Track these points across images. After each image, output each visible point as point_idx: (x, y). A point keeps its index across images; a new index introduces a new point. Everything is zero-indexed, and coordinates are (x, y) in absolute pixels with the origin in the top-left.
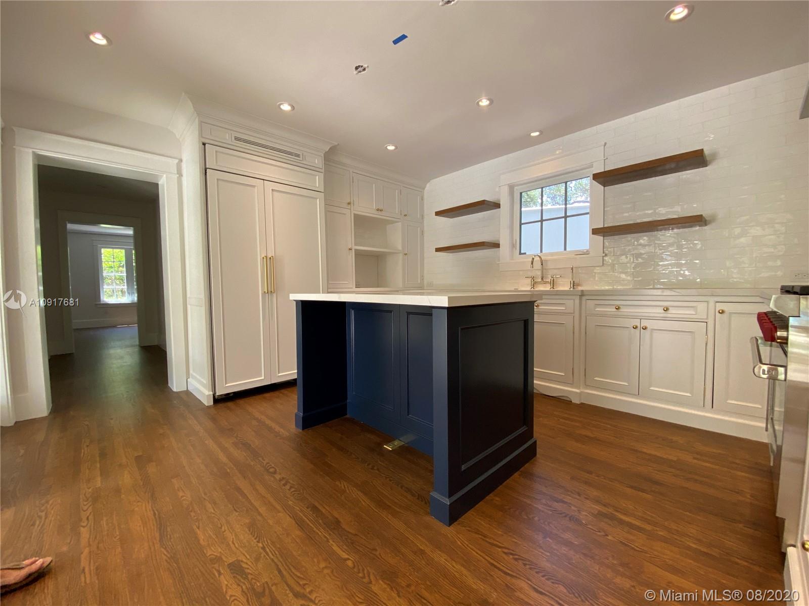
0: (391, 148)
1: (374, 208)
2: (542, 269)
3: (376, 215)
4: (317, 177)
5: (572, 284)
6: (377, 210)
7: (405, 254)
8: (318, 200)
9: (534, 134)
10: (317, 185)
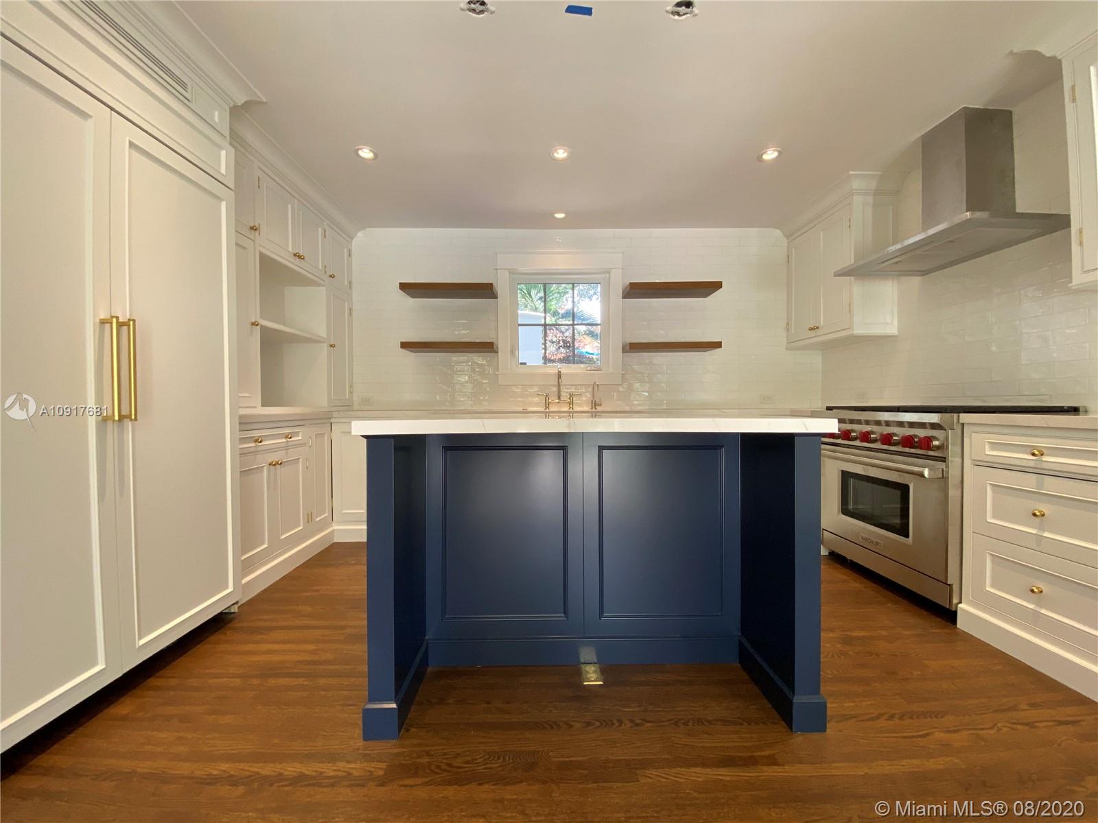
0: (366, 153)
1: (290, 250)
2: (559, 386)
3: (293, 264)
4: (223, 153)
5: (595, 404)
6: (295, 255)
7: (331, 346)
8: (224, 204)
9: (560, 216)
10: (223, 170)
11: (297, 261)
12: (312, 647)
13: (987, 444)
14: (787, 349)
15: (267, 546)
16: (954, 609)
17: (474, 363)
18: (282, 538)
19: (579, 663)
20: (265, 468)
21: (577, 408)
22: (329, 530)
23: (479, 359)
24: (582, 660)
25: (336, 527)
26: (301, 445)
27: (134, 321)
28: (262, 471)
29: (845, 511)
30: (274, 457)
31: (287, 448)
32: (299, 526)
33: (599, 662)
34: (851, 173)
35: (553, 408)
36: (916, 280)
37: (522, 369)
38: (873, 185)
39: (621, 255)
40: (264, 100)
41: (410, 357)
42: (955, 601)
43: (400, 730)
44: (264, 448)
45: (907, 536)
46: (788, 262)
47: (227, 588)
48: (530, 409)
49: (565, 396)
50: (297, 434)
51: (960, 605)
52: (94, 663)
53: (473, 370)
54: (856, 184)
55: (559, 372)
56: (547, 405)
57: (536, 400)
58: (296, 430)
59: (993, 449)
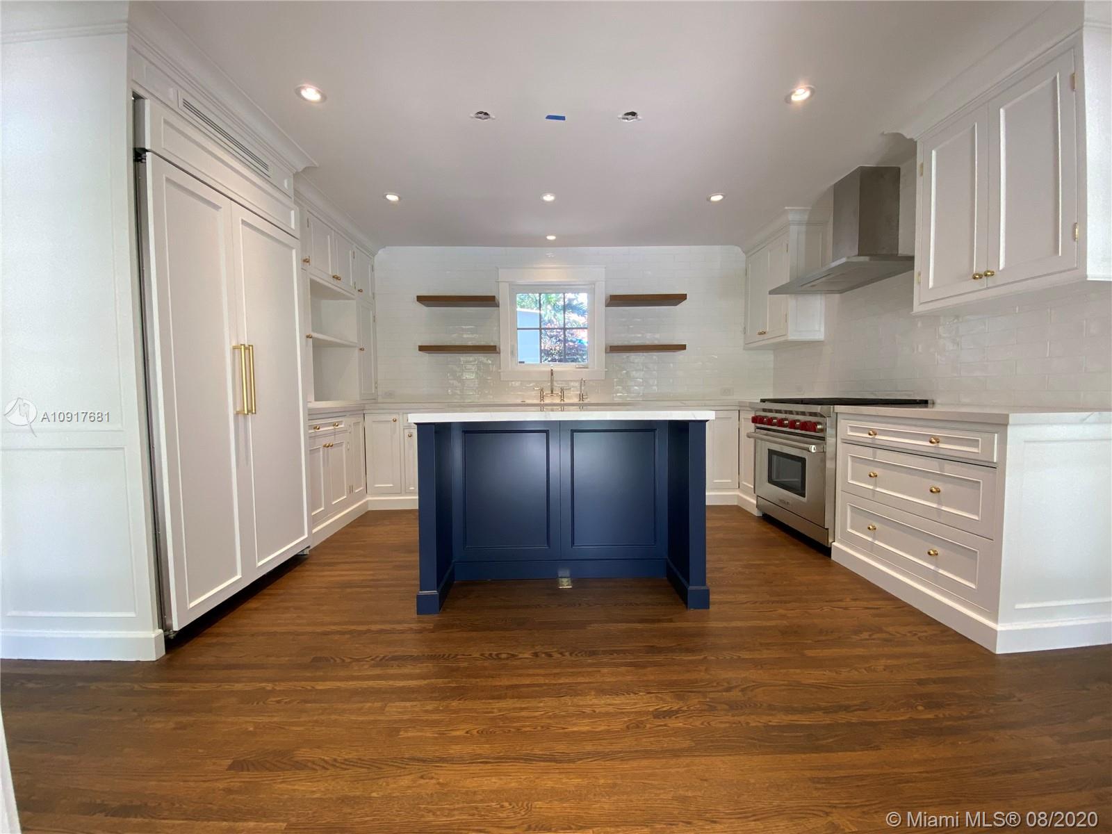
0: (393, 198)
1: (330, 273)
2: (552, 381)
3: (331, 284)
4: (293, 212)
5: (581, 397)
6: (334, 277)
7: (361, 349)
8: (294, 252)
9: (551, 238)
10: (293, 226)
11: (336, 282)
12: (371, 572)
13: (848, 428)
14: (744, 349)
15: (322, 509)
16: (829, 546)
17: (481, 362)
18: (333, 503)
19: (558, 577)
20: (321, 449)
21: (567, 401)
22: (364, 501)
23: (482, 358)
24: (560, 576)
25: (369, 498)
26: (344, 431)
27: (252, 346)
28: (319, 451)
29: (771, 481)
30: (327, 441)
31: (334, 433)
32: (343, 495)
33: (571, 577)
34: (786, 208)
35: (547, 401)
36: (837, 296)
37: (520, 368)
38: (806, 217)
39: (604, 269)
40: (317, 164)
41: (426, 357)
42: (830, 541)
43: (440, 609)
44: (320, 433)
45: (804, 496)
46: (746, 274)
47: (303, 534)
48: (528, 401)
49: (557, 391)
50: (340, 423)
51: (833, 543)
52: (234, 574)
53: (479, 368)
54: (791, 217)
55: (552, 370)
56: (542, 398)
57: (533, 393)
58: (340, 419)
59: (852, 431)
